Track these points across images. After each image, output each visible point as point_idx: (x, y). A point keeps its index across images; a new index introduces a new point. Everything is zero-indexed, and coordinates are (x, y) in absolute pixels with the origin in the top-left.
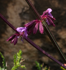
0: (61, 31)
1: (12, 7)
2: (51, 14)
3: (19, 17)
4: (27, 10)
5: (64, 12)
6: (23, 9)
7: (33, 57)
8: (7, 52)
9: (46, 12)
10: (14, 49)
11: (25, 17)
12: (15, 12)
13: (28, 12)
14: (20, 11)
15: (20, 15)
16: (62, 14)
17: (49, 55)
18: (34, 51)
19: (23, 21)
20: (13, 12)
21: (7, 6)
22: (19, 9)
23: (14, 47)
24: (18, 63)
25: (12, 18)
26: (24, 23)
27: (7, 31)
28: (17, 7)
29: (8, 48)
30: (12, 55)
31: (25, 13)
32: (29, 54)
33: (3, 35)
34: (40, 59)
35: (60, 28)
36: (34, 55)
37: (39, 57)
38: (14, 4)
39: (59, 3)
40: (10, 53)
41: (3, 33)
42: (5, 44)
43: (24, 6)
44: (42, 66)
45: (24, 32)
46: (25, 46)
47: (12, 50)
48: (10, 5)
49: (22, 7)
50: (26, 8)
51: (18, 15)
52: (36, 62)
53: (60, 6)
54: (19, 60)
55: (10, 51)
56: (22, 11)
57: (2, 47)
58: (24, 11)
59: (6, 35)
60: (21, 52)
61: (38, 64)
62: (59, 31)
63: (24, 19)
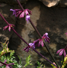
0: (51, 44)
1: (24, 31)
2: (47, 36)
3: (28, 37)
4: (33, 33)
5: (53, 34)
6: (30, 32)
7: (35, 58)
8: (21, 55)
9: (45, 35)
10: (25, 54)
11: (31, 36)
12: (26, 34)
13: (33, 34)
14: (29, 33)
15: (29, 35)
16: (52, 35)
17: (46, 58)
18: (36, 55)
19: (30, 39)
20: (25, 34)
21: (21, 30)
22: (28, 32)
23: (25, 53)
24: (28, 62)
25: (24, 37)
26: (30, 40)
27: (21, 44)
28: (27, 31)
29: (22, 53)
30: (24, 57)
31: (31, 34)
32: (33, 57)
33: (19, 46)
34: (39, 60)
35: (50, 43)
36: (36, 57)
37: (39, 59)
38: (25, 29)
39: (50, 29)
40: (23, 56)
41: (19, 45)
42: (20, 51)
43: (31, 31)
44: (40, 64)
45: (33, 45)
46: (31, 52)
47: (24, 55)
48: (23, 30)
49: (30, 31)
50: (32, 32)
51: (27, 35)
52: (37, 61)
53: (50, 31)
54: (29, 61)
55: (22, 55)
56: (30, 33)
57: (18, 53)
58: (31, 33)
59: (21, 46)
60: (30, 56)
61: (39, 63)
62: (50, 44)
63: (31, 38)
